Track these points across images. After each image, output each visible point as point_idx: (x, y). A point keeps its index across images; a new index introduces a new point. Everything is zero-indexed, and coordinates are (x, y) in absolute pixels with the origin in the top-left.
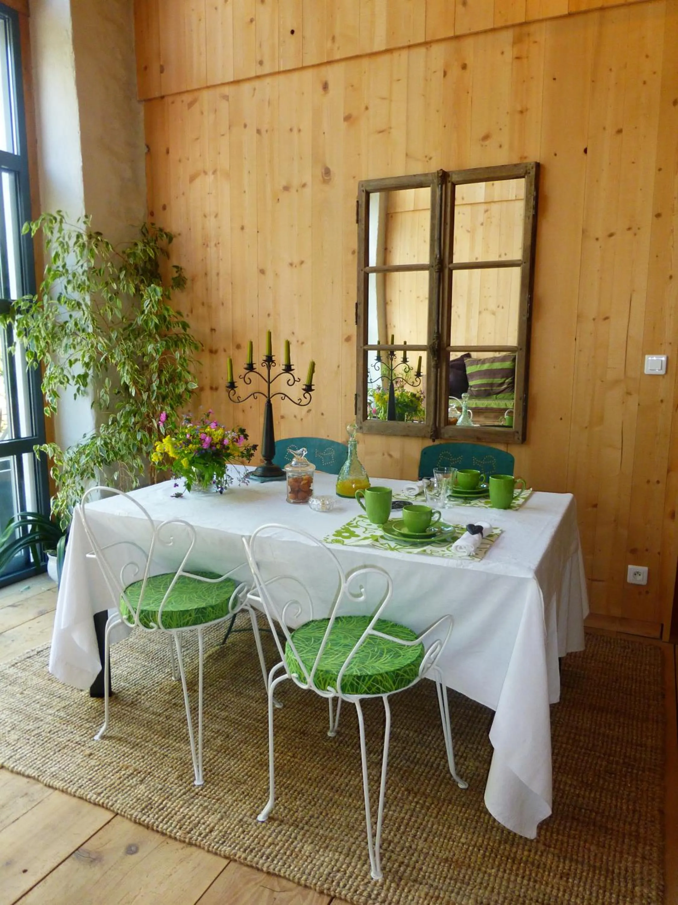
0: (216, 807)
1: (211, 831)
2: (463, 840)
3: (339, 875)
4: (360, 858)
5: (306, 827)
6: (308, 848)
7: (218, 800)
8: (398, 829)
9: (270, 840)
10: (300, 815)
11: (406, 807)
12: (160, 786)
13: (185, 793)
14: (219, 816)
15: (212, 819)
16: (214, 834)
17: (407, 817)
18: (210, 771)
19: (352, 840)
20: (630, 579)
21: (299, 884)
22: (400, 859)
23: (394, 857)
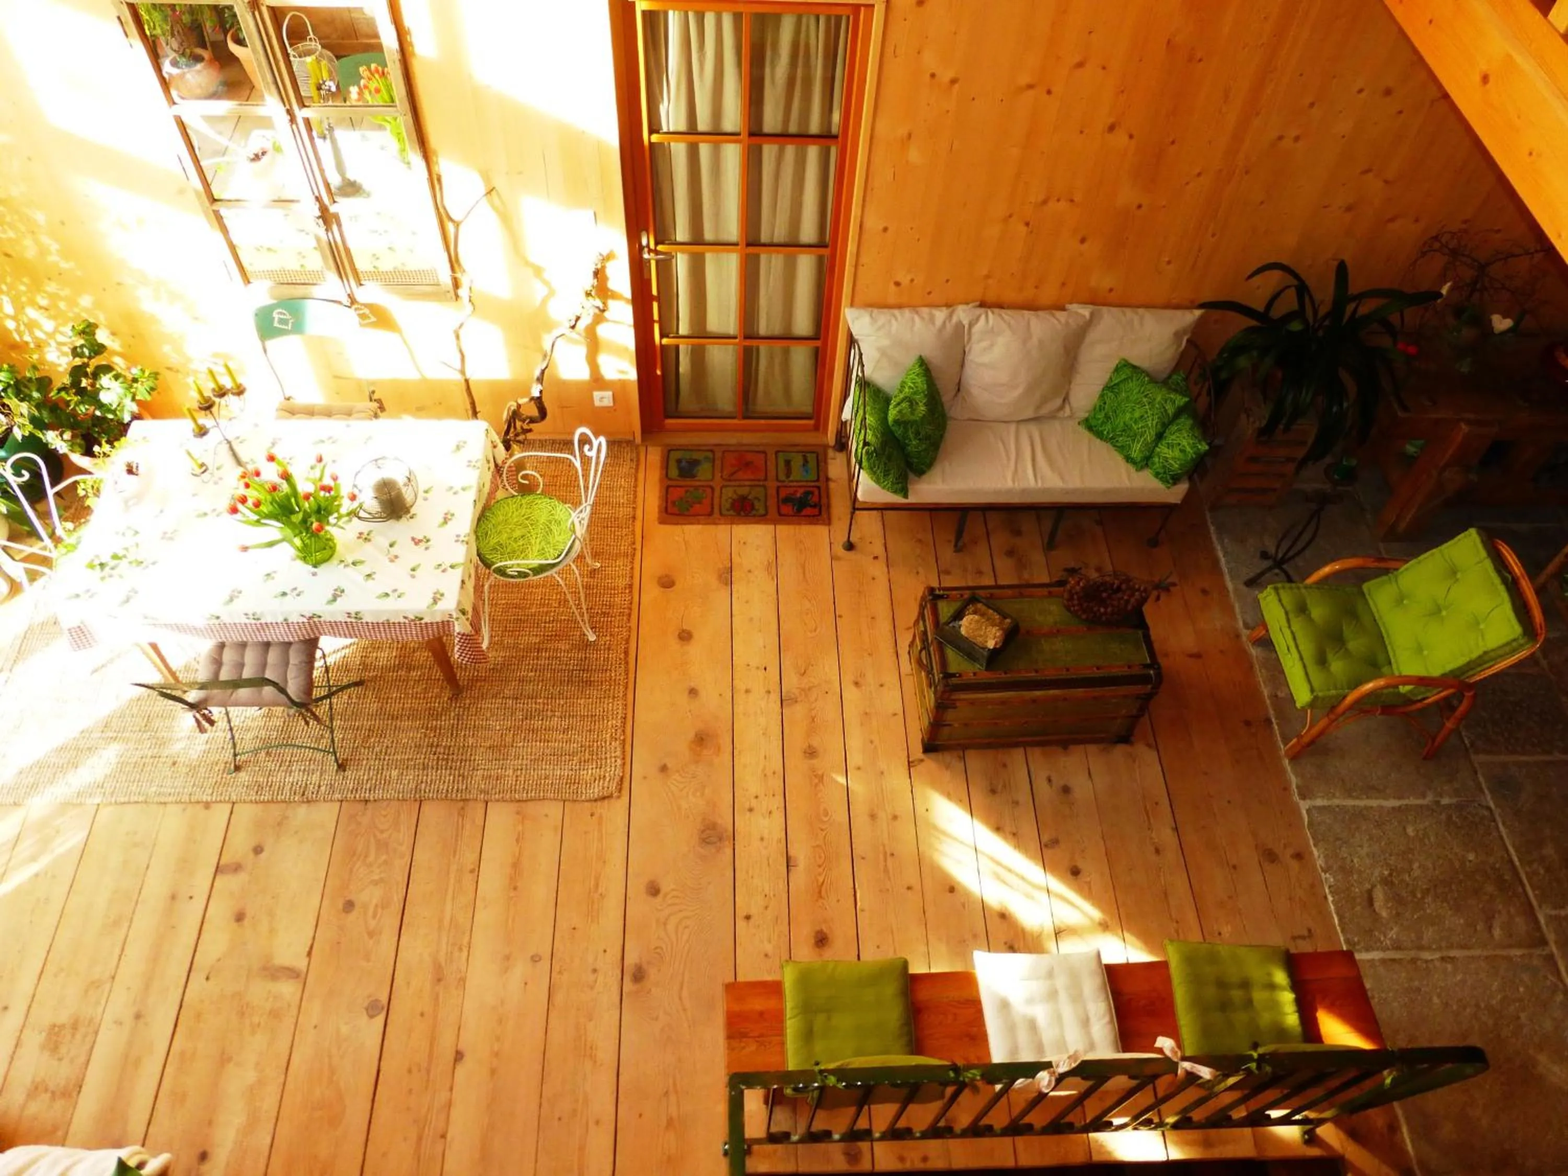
0: (312, 767)
1: (319, 787)
2: (498, 728)
3: (423, 785)
4: (433, 768)
5: (387, 758)
6: (395, 773)
7: (310, 760)
8: (452, 735)
9: (366, 777)
10: (377, 749)
11: (452, 714)
12: (257, 769)
13: (280, 766)
14: (318, 773)
15: (315, 778)
16: (323, 788)
17: (456, 722)
18: (289, 737)
19: (423, 756)
20: (597, 403)
21: (398, 799)
22: (460, 757)
23: (455, 757)
